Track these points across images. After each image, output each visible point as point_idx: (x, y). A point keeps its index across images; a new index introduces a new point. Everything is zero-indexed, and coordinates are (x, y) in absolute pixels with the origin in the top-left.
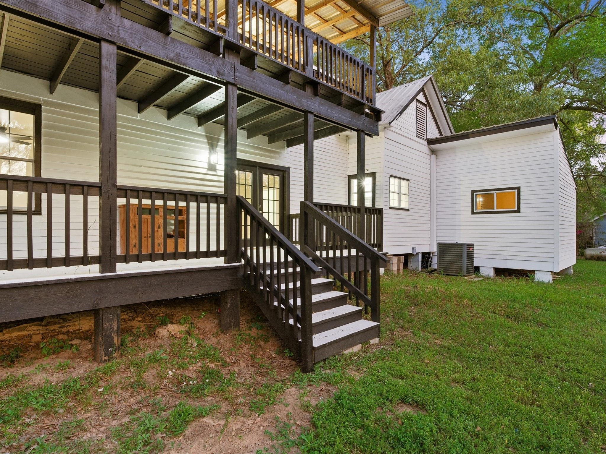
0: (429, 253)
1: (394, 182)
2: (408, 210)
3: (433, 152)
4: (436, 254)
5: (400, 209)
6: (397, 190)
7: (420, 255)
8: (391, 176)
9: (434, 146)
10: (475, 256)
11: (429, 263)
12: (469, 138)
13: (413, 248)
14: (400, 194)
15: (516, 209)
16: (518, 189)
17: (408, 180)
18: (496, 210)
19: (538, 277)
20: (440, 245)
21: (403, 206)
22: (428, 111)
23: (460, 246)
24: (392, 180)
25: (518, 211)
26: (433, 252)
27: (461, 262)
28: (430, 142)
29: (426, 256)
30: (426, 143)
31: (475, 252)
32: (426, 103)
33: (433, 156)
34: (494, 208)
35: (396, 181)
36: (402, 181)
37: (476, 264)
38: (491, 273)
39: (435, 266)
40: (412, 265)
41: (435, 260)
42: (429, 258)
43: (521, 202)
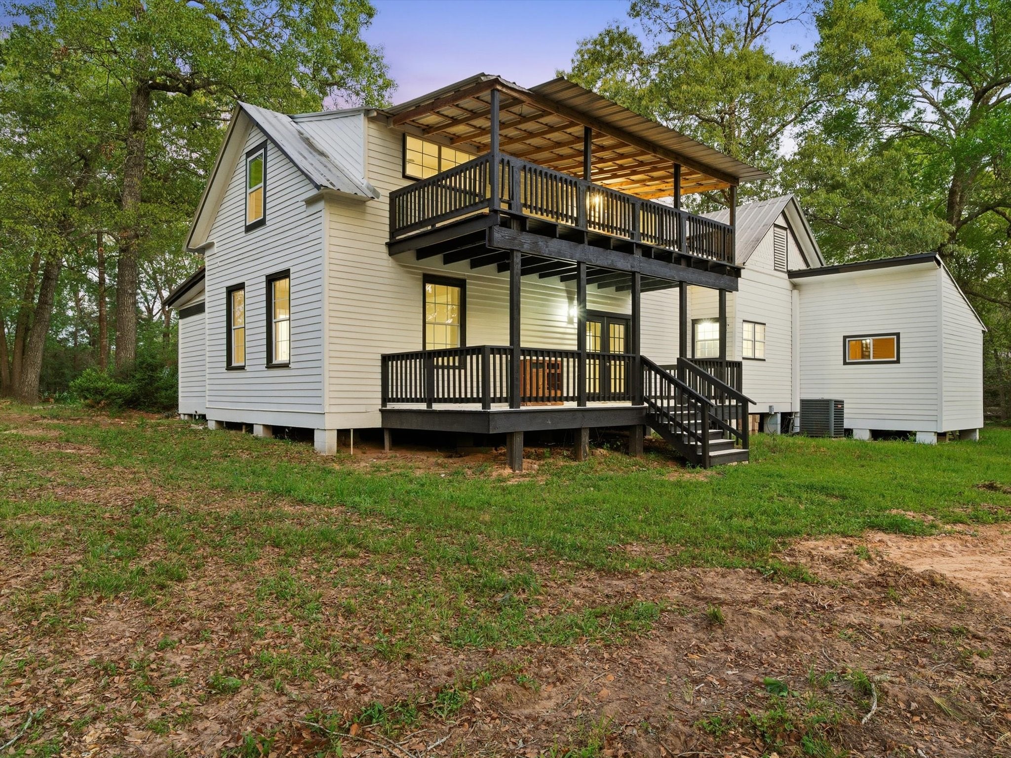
0: (790, 414)
1: (748, 327)
2: (764, 360)
3: (795, 286)
4: (798, 415)
5: (755, 359)
6: (750, 337)
7: (779, 416)
8: (744, 321)
9: (797, 280)
10: (845, 416)
11: (791, 426)
12: (839, 272)
13: (770, 407)
14: (754, 341)
15: (895, 359)
16: (898, 335)
17: (764, 324)
18: (872, 359)
19: (920, 438)
20: (803, 402)
21: (757, 356)
22: (790, 235)
23: (827, 402)
24: (746, 325)
25: (898, 361)
26: (796, 413)
27: (828, 420)
28: (792, 274)
29: (786, 417)
30: (786, 276)
31: (845, 411)
32: (786, 226)
33: (796, 292)
34: (869, 357)
35: (751, 326)
36: (757, 326)
37: (846, 425)
38: (866, 436)
39: (797, 430)
40: (768, 428)
41: (797, 422)
42: (790, 420)
43: (901, 350)
